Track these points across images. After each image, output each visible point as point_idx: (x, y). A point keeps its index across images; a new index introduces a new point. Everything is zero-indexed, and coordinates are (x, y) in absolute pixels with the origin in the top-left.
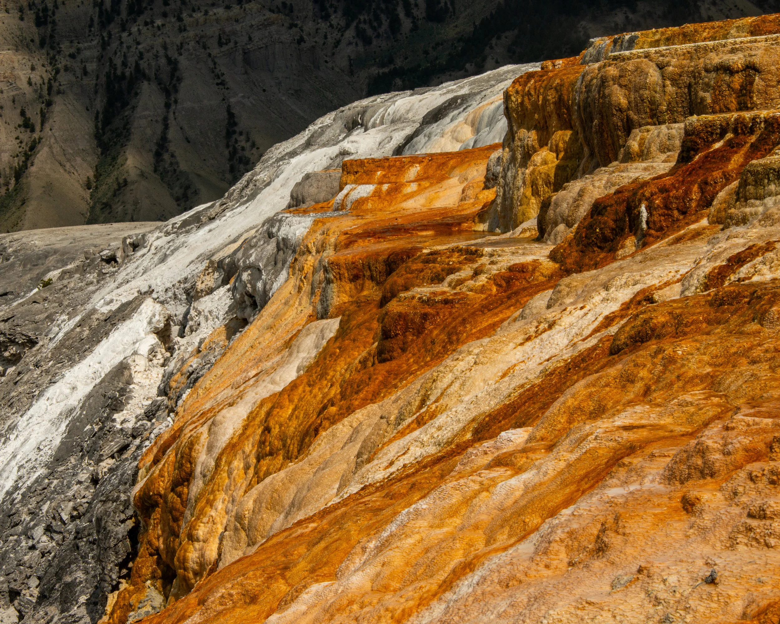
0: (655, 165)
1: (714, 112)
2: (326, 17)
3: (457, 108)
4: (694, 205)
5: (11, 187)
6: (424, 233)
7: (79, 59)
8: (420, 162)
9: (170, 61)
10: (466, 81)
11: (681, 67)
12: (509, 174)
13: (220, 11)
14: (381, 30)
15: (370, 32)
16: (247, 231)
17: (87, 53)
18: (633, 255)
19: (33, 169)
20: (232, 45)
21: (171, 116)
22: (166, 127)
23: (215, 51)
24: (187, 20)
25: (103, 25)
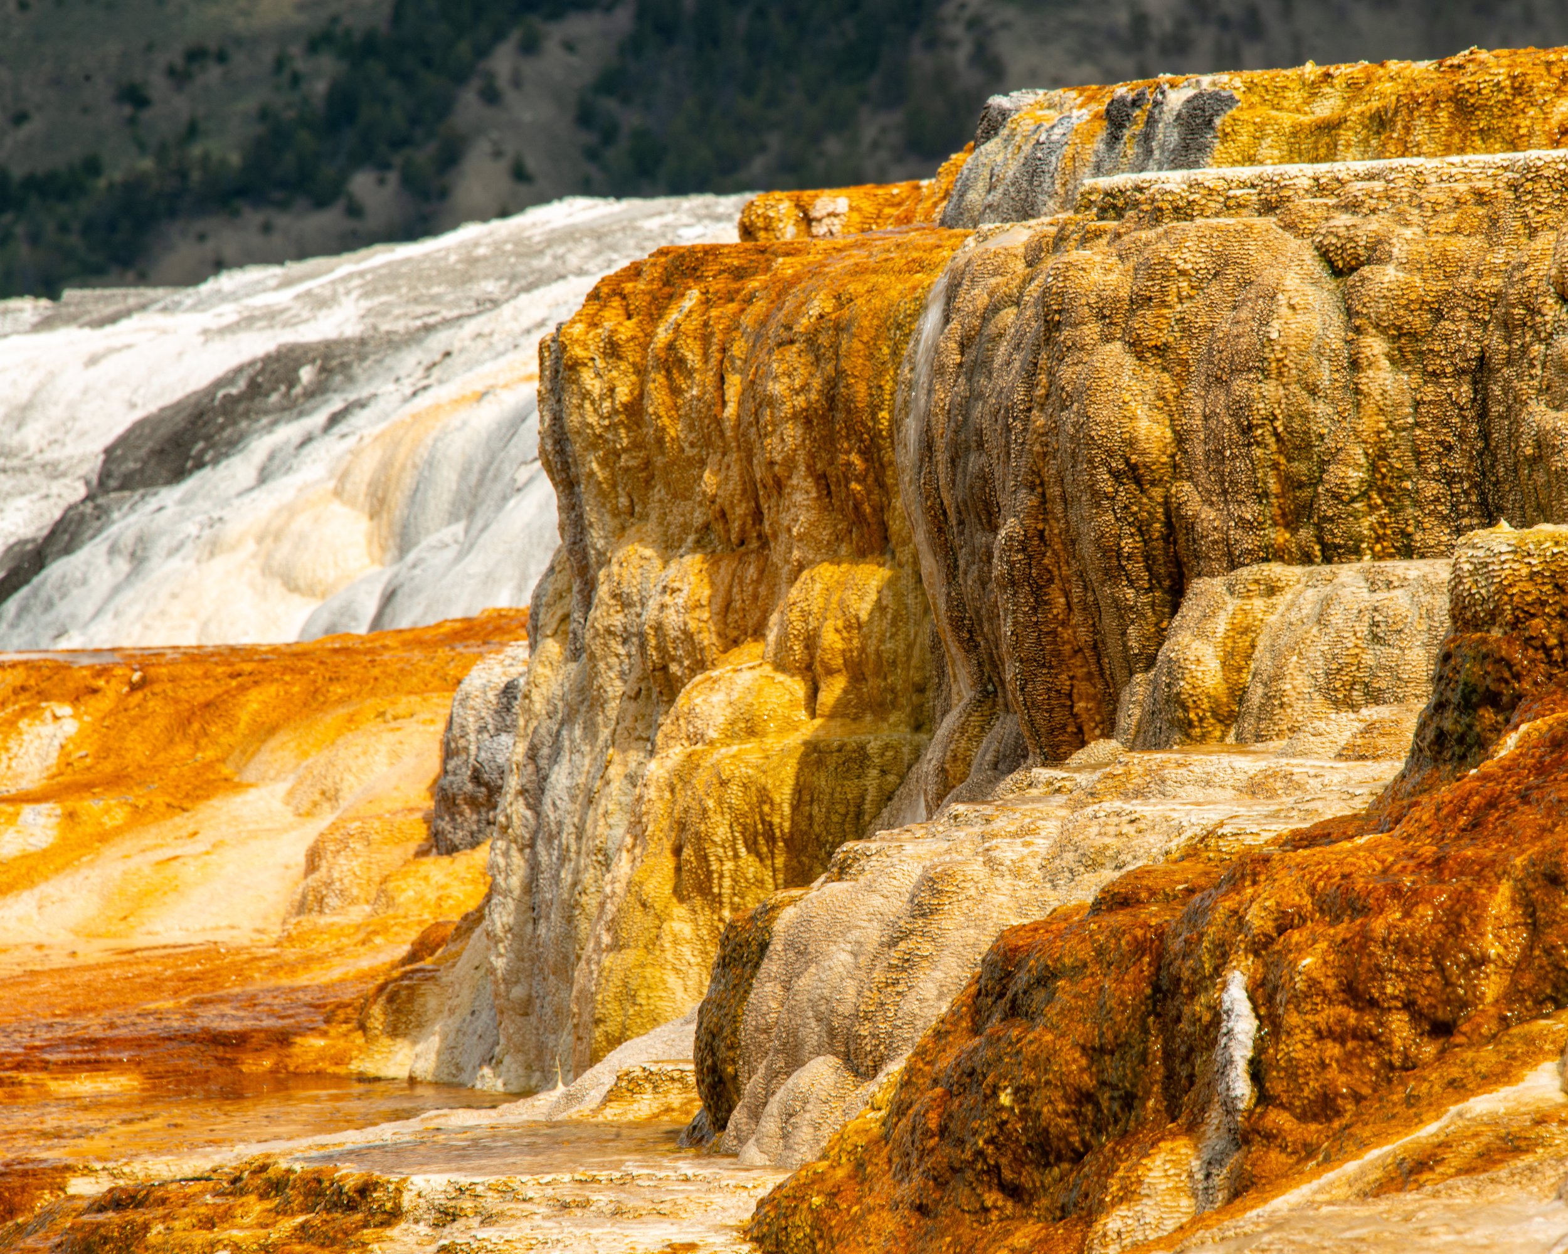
0: (1300, 767)
3: (292, 408)
4: (1491, 987)
8: (83, 693)
11: (1442, 264)
12: (560, 779)
18: (1178, 1240)
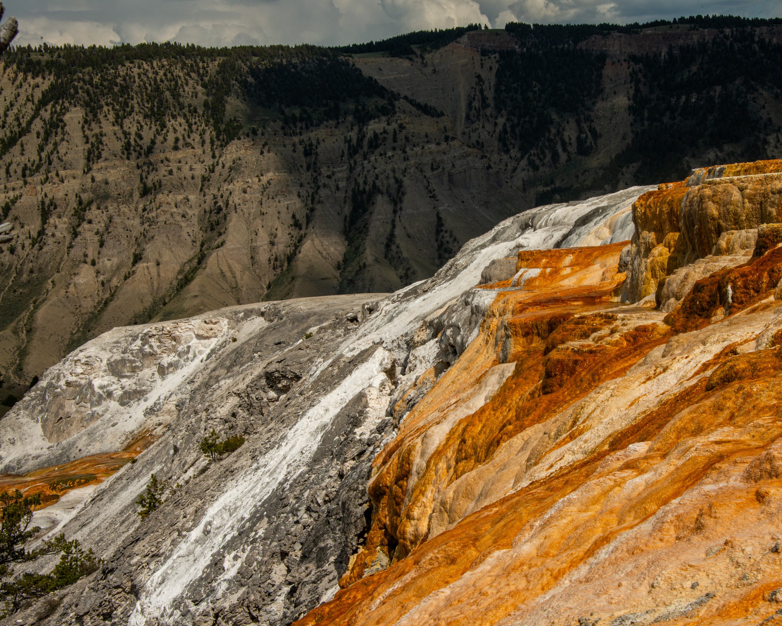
0: (737, 257)
1: (778, 222)
2: (507, 151)
3: (599, 215)
4: (764, 286)
5: (285, 268)
6: (576, 303)
7: (333, 178)
8: (573, 253)
9: (397, 181)
10: (605, 197)
11: (755, 189)
12: (636, 262)
13: (433, 146)
14: (546, 161)
15: (538, 162)
16: (450, 300)
17: (340, 175)
18: (722, 321)
19: (300, 256)
20: (440, 170)
21: (397, 219)
22: (394, 226)
23: (429, 174)
24: (409, 152)
25: (351, 156)
